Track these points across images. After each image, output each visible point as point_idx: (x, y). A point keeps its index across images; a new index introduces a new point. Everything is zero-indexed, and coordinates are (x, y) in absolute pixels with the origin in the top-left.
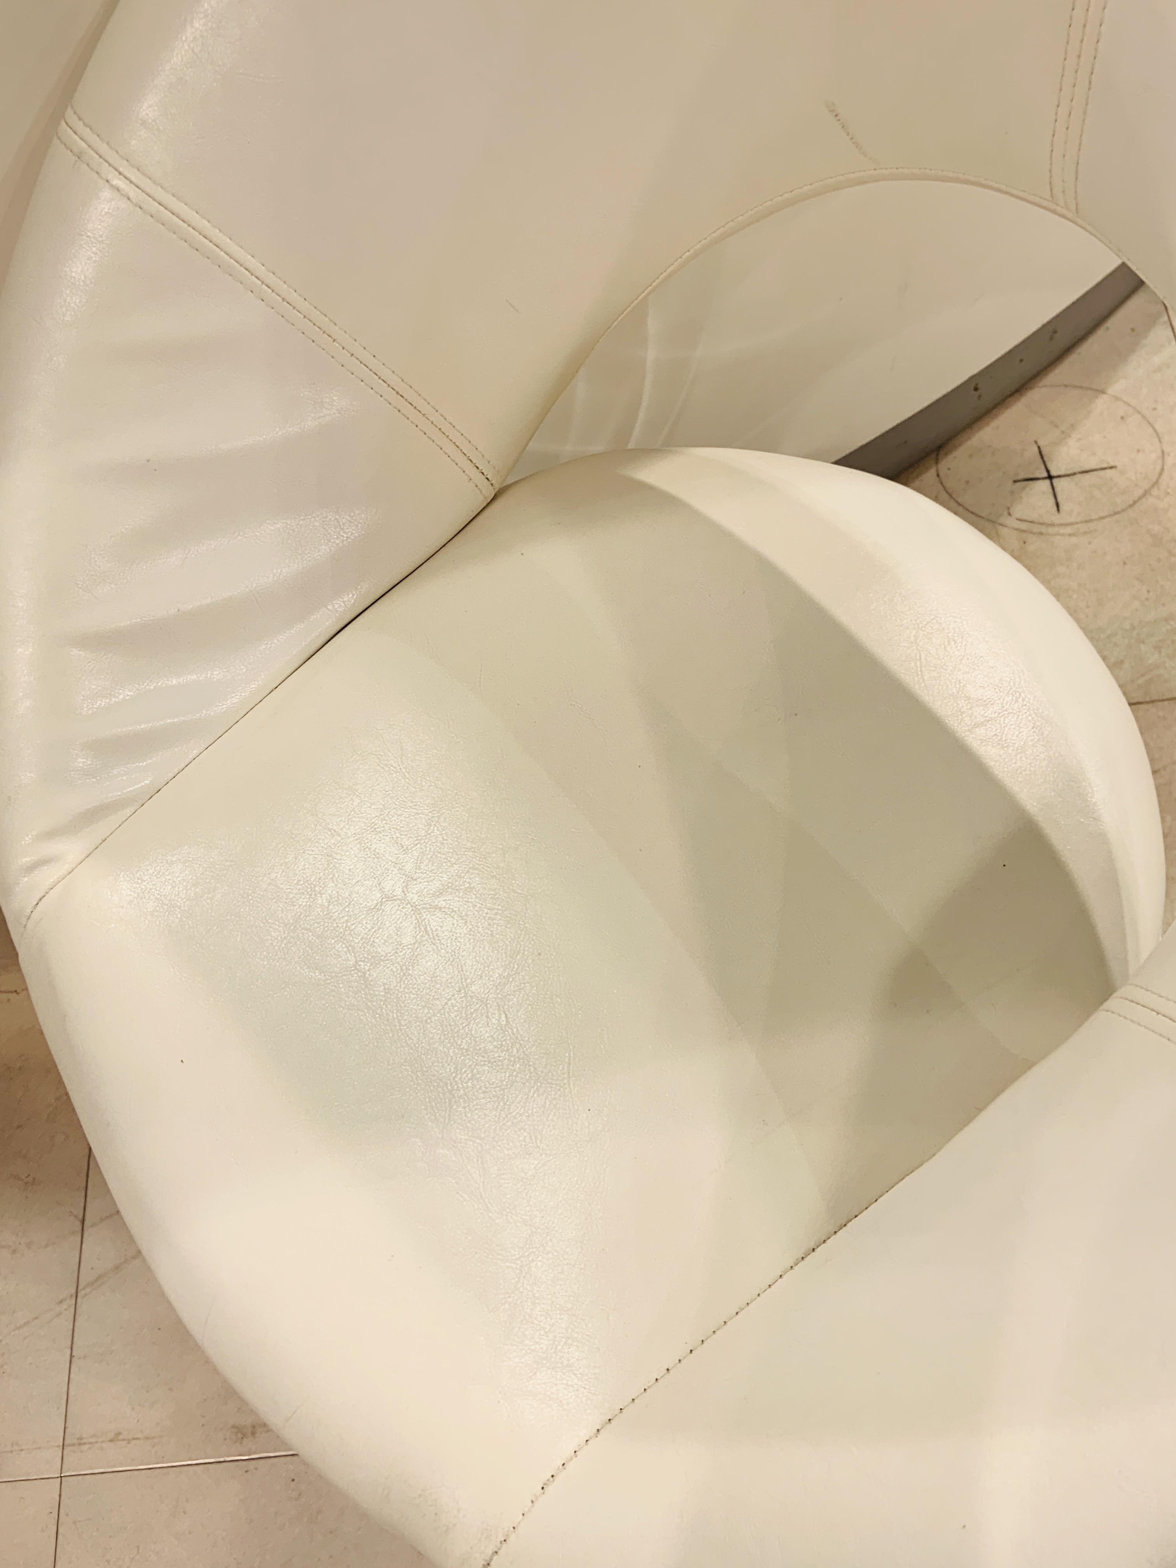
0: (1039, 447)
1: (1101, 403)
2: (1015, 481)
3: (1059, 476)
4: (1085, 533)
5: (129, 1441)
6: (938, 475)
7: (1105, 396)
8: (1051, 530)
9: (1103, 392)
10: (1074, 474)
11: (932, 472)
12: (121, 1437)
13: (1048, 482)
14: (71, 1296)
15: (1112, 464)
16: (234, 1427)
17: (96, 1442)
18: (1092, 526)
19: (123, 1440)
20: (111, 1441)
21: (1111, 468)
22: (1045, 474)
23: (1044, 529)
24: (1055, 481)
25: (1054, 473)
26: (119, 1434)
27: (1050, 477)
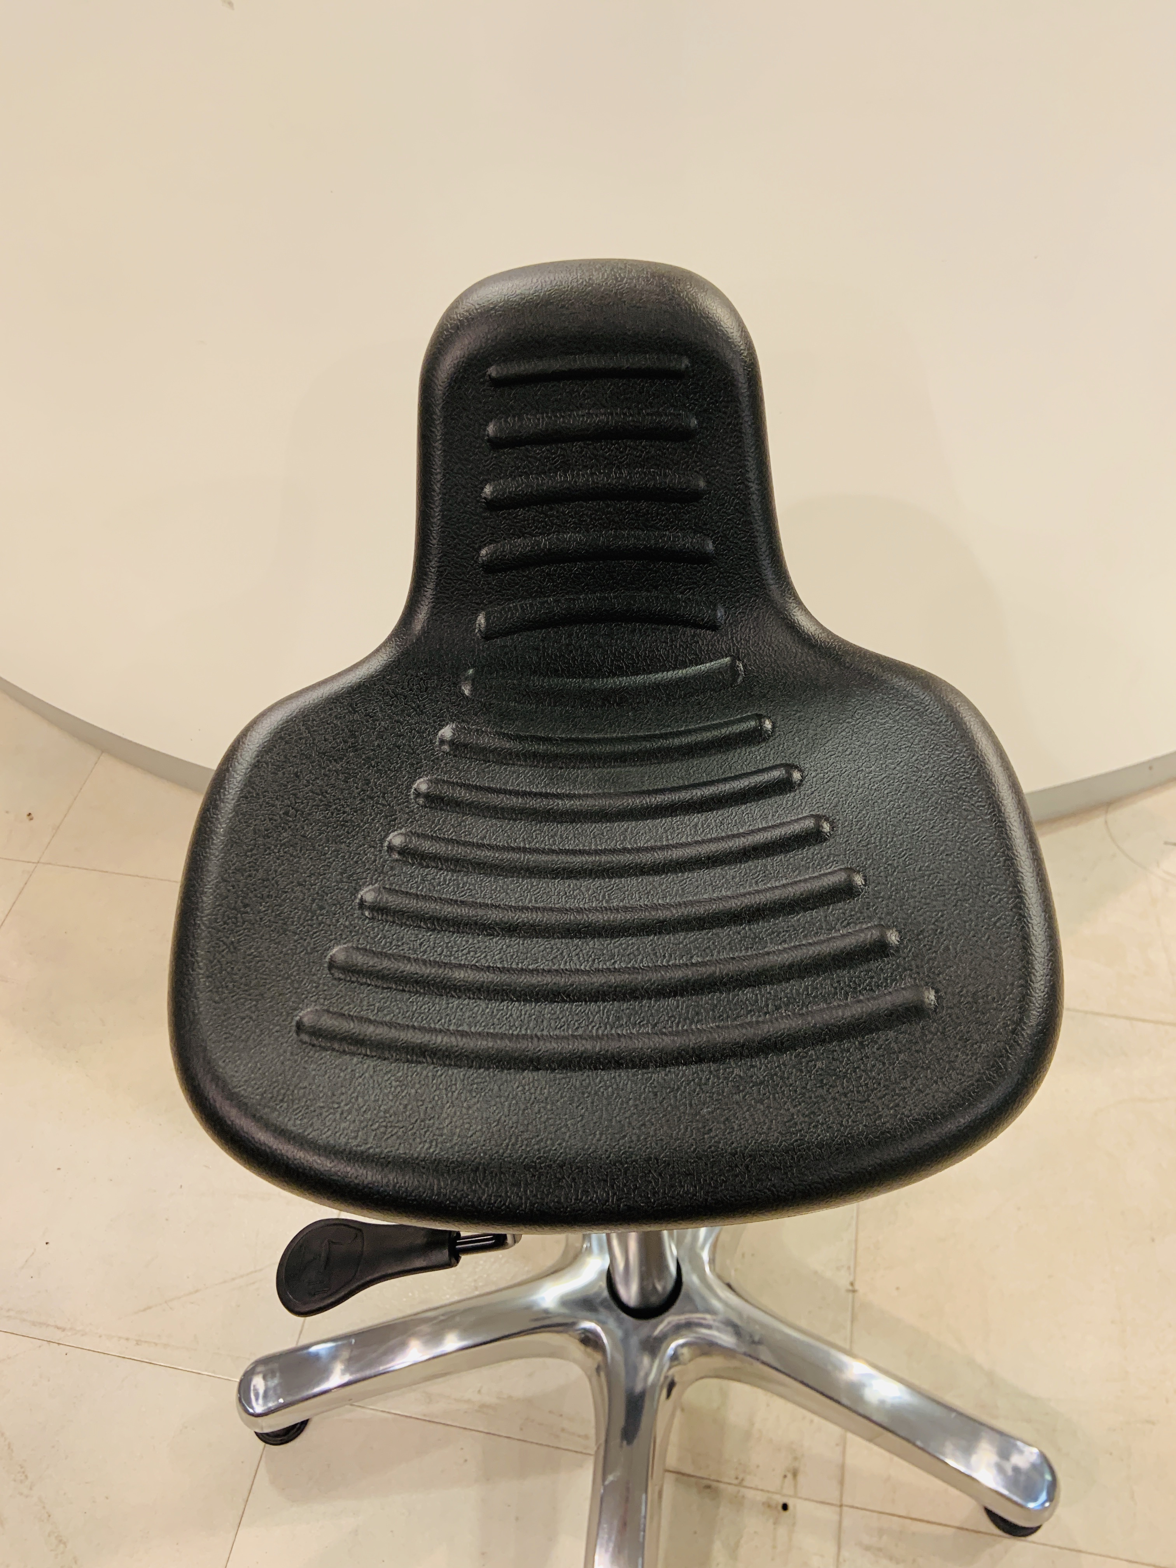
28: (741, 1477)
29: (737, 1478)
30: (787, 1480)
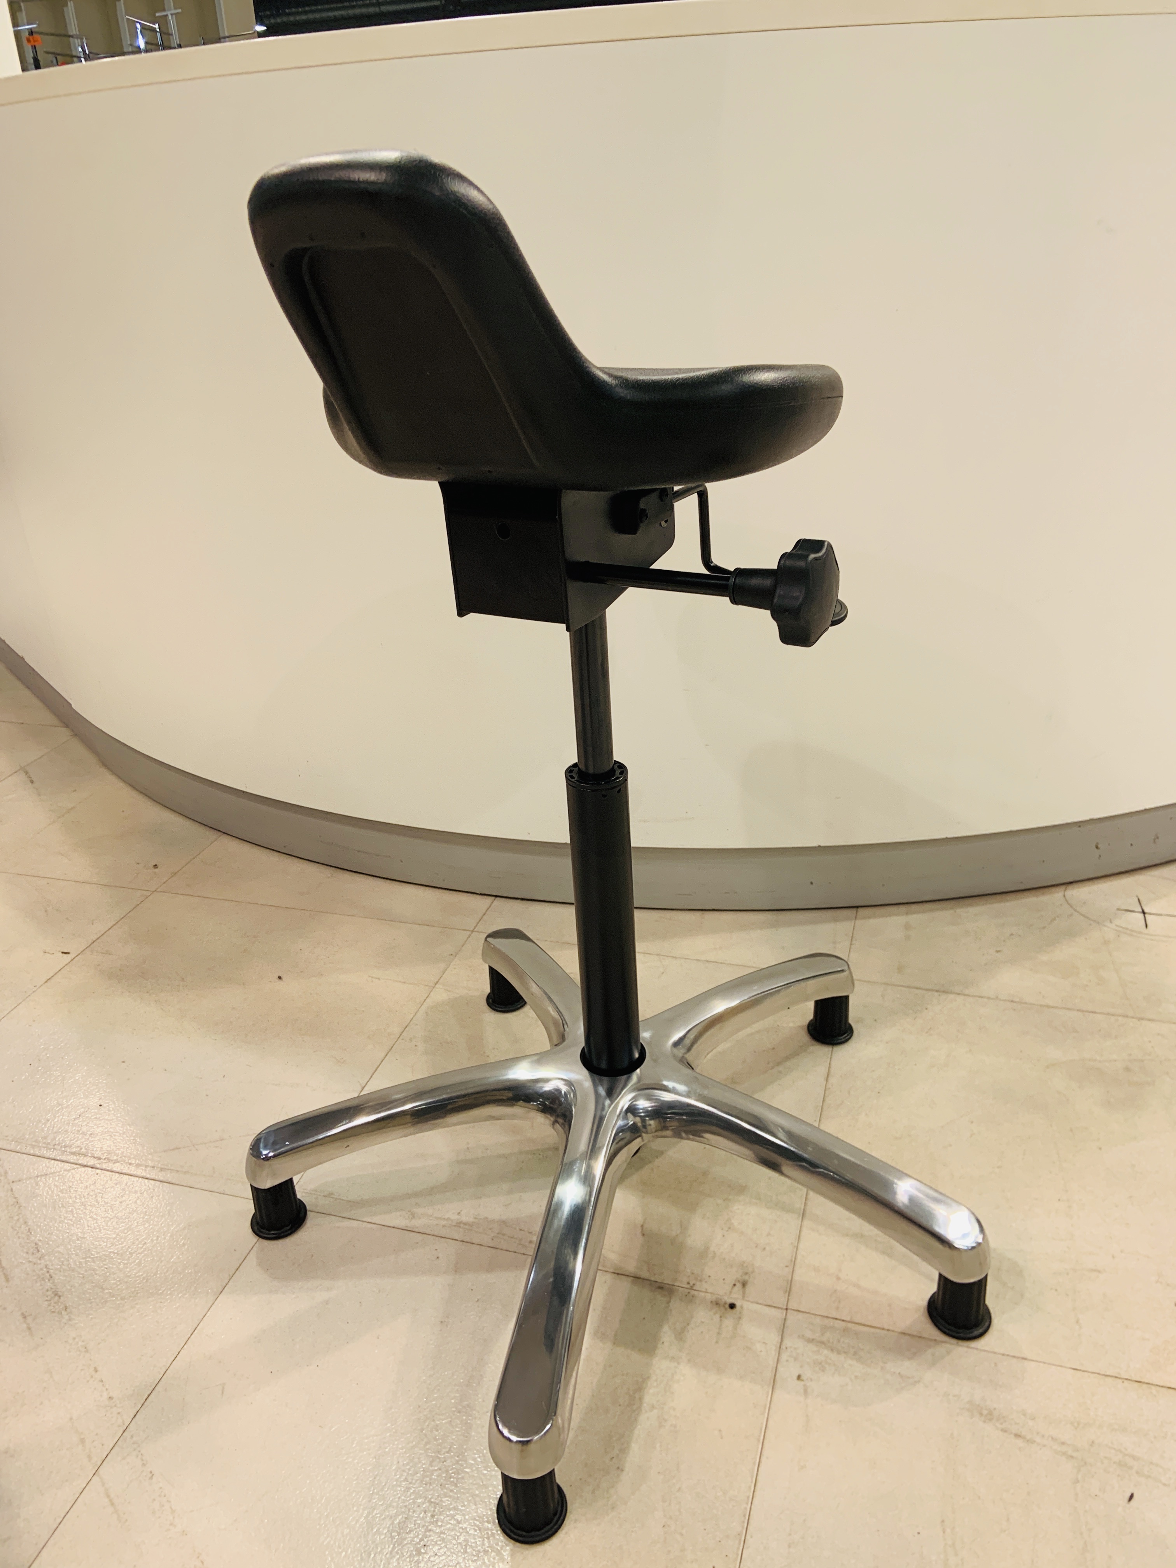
0: (1139, 900)
2: (1118, 909)
3: (1150, 914)
4: (1164, 942)
6: (1064, 896)
8: (1138, 935)
10: (1161, 915)
11: (1061, 894)
13: (1142, 915)
18: (1169, 939)
19: (333, 1198)
22: (1141, 910)
23: (1135, 934)
24: (1146, 915)
25: (1146, 911)
26: (332, 1194)
27: (1144, 913)
28: (691, 1283)
29: (688, 1283)
30: (736, 1288)
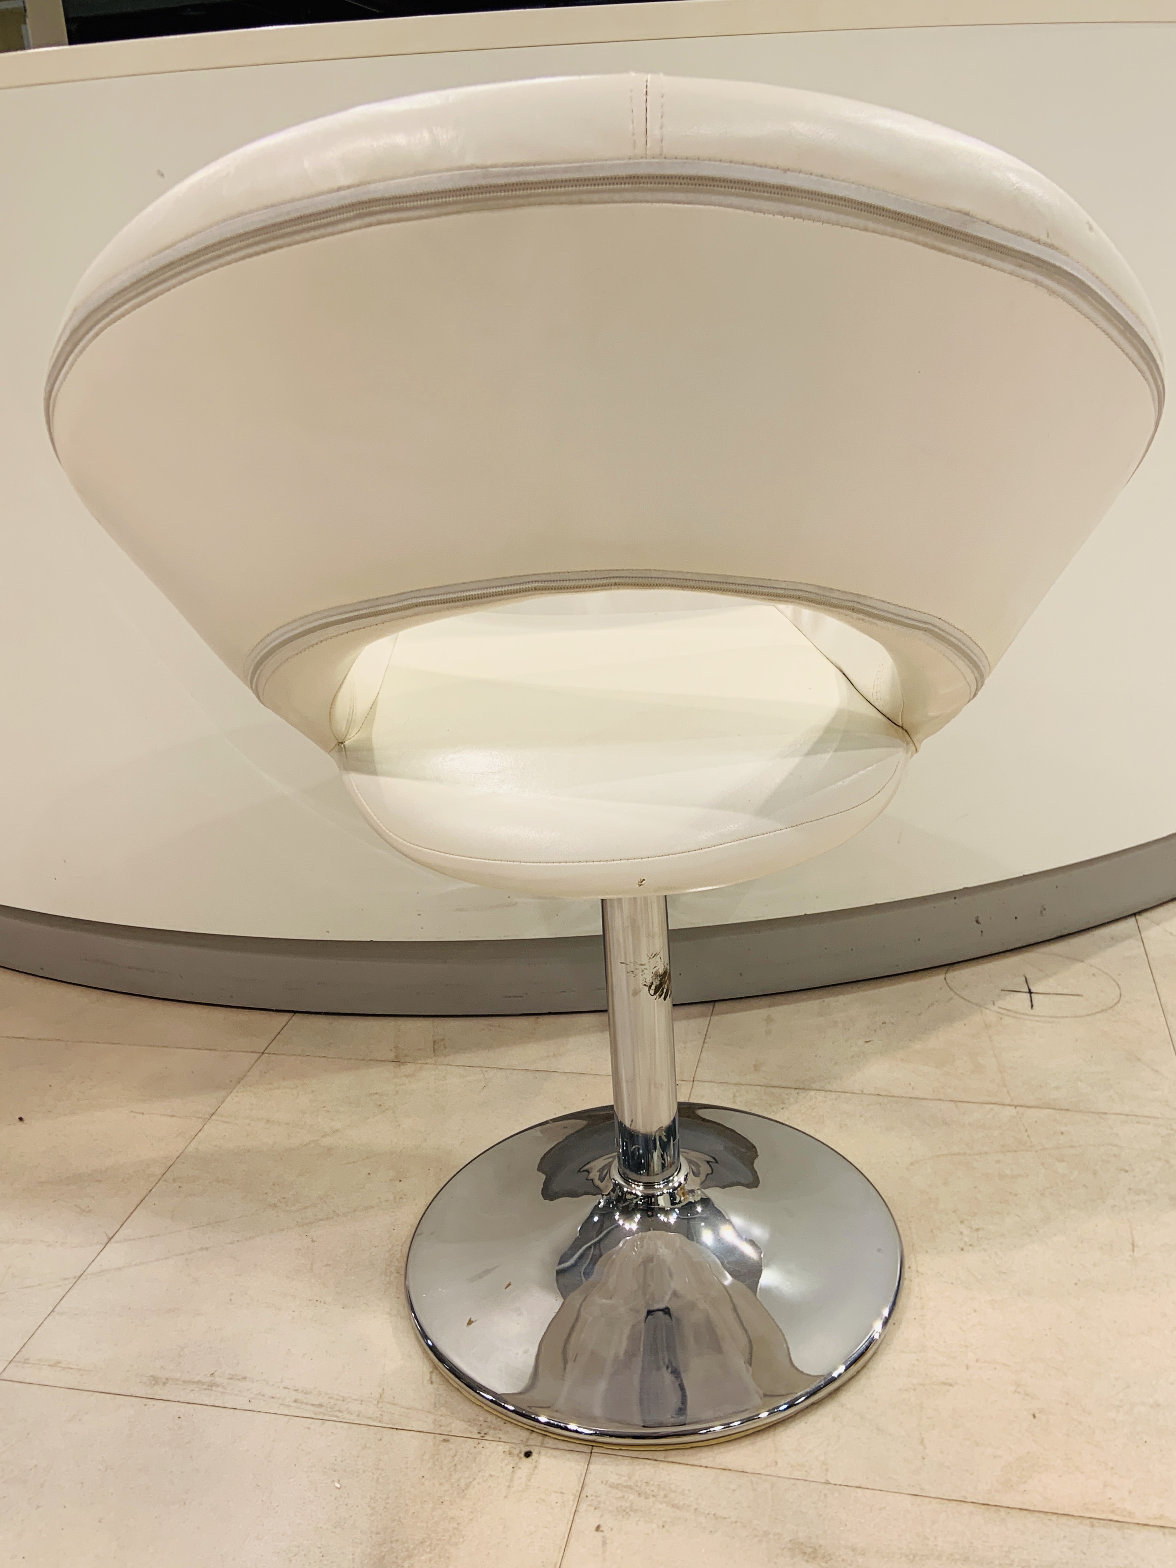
0: (1026, 979)
1: (1079, 966)
3: (1037, 993)
4: (1050, 1022)
5: (64, 1368)
6: (945, 979)
7: (1082, 964)
8: (1023, 1016)
9: (1082, 961)
10: (1050, 994)
11: (942, 977)
12: (59, 1365)
13: (1029, 994)
14: (75, 1277)
15: (1079, 993)
16: (151, 1376)
17: (39, 1364)
18: (1055, 1019)
19: (60, 1367)
20: (50, 1366)
21: (1078, 995)
22: (1028, 991)
23: (1018, 1015)
24: (1032, 995)
25: (1033, 990)
28: (483, 1433)
29: (479, 1433)
